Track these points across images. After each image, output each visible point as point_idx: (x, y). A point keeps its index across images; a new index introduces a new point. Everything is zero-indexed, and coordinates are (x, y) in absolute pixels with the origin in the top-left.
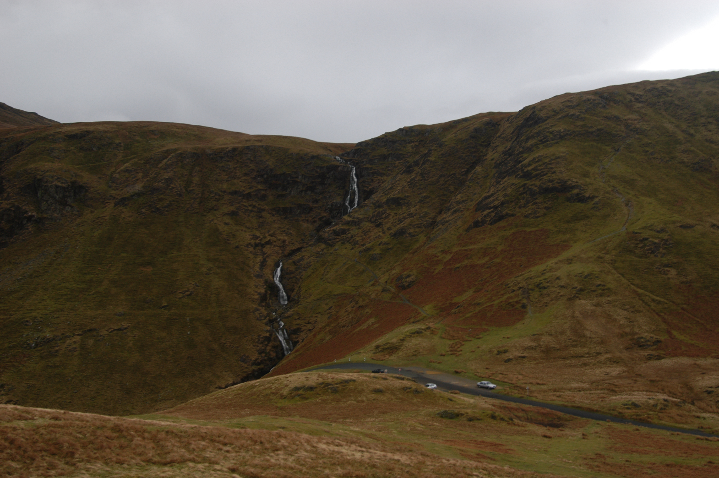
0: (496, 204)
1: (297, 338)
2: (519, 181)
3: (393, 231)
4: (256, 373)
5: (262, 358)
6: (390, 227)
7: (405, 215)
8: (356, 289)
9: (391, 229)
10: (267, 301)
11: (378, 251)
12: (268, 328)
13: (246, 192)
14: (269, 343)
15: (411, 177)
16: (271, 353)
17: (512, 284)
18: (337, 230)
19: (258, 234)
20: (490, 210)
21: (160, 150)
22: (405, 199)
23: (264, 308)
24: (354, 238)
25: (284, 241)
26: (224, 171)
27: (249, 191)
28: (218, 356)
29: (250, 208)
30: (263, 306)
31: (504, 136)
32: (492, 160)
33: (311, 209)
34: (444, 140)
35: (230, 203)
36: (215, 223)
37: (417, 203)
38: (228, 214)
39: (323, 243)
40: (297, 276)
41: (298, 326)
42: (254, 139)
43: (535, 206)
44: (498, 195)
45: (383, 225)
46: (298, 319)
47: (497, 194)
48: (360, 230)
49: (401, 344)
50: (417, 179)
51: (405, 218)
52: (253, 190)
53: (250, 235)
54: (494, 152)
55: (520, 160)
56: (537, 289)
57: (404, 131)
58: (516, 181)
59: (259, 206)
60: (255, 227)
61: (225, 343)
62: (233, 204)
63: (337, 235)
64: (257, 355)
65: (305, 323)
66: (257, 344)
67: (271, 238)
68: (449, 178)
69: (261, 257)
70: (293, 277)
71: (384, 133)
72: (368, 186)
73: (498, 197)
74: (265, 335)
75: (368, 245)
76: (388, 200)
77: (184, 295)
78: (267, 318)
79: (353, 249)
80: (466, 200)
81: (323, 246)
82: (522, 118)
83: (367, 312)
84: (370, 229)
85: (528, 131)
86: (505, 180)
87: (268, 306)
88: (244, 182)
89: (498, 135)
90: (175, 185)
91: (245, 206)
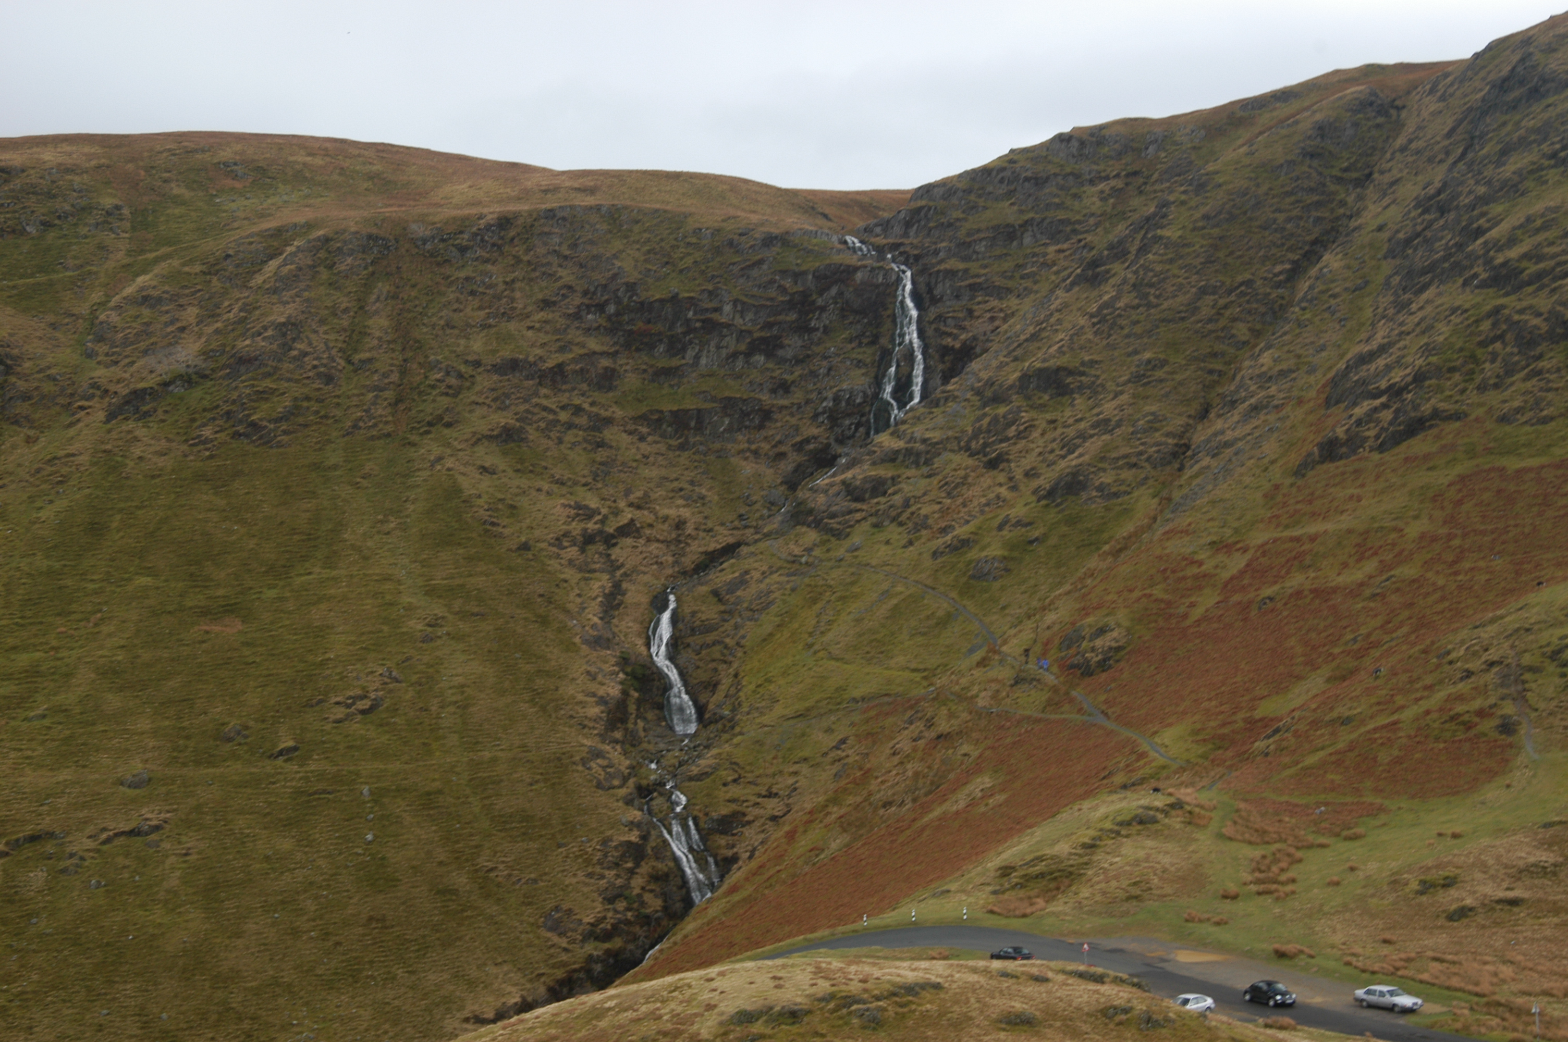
0: (1398, 379)
1: (733, 846)
2: (1479, 299)
3: (1046, 479)
4: (598, 968)
5: (619, 916)
6: (1033, 469)
7: (1082, 425)
8: (925, 678)
9: (1037, 475)
10: (630, 726)
11: (995, 550)
12: (635, 814)
13: (550, 364)
14: (637, 865)
15: (1100, 296)
16: (648, 897)
17: (1462, 652)
18: (858, 483)
19: (593, 502)
20: (1377, 402)
21: (255, 229)
22: (1083, 374)
23: (618, 747)
24: (913, 509)
25: (680, 525)
26: (472, 293)
27: (558, 358)
28: (469, 913)
29: (564, 416)
30: (616, 742)
31: (1421, 144)
32: (1380, 229)
33: (766, 415)
34: (1211, 167)
35: (495, 400)
36: (449, 469)
37: (1124, 384)
38: (490, 438)
39: (809, 526)
40: (727, 640)
41: (734, 807)
42: (568, 184)
43: (1534, 381)
44: (1405, 347)
45: (1008, 461)
46: (735, 781)
47: (1401, 344)
48: (935, 481)
49: (1086, 859)
50: (1121, 304)
51: (1083, 436)
52: (571, 356)
53: (564, 506)
54: (1386, 201)
55: (1479, 228)
56: (1551, 668)
57: (1075, 143)
58: (1466, 299)
59: (594, 409)
60: (584, 480)
61: (492, 870)
62: (507, 402)
63: (857, 500)
64: (599, 907)
65: (759, 795)
66: (598, 869)
67: (638, 513)
68: (1233, 297)
69: (605, 577)
70: (714, 643)
71: (1007, 152)
72: (955, 331)
73: (1403, 357)
74: (626, 838)
75: (962, 531)
76: (1025, 378)
77: (353, 709)
78: (631, 782)
79: (911, 543)
80: (1291, 371)
81: (811, 536)
82: (1483, 79)
83: (965, 755)
84: (965, 477)
85: (1504, 124)
86: (1425, 296)
87: (631, 742)
88: (539, 330)
89: (1400, 141)
90: (310, 344)
91: (545, 409)
